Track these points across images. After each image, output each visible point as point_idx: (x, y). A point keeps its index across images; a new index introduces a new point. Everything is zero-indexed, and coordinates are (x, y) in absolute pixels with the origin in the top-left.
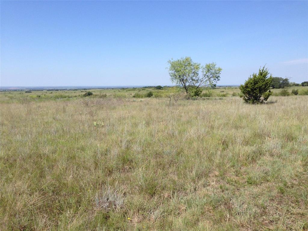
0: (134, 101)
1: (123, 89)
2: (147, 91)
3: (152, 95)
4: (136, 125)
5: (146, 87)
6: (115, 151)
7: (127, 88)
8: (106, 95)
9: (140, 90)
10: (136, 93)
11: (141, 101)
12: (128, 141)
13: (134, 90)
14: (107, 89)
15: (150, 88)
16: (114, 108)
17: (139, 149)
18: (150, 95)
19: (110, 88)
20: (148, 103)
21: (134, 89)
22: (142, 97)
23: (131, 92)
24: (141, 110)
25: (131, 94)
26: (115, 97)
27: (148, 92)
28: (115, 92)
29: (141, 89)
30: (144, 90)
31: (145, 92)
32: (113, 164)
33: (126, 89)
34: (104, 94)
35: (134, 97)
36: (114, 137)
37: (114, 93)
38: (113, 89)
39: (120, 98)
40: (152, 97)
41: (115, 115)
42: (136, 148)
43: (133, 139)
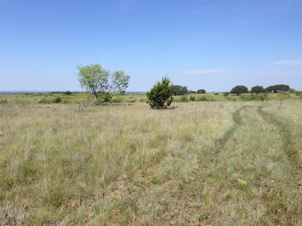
0: (40, 107)
1: (27, 94)
2: (55, 96)
3: (61, 101)
4: (41, 132)
5: (54, 93)
6: (16, 163)
7: (32, 94)
8: (6, 101)
9: (47, 96)
10: (42, 99)
11: (48, 107)
12: (31, 151)
13: (40, 96)
14: (8, 94)
15: (58, 94)
16: (16, 115)
17: (44, 158)
18: (58, 100)
19: (11, 93)
20: (56, 110)
21: (40, 94)
22: (49, 103)
23: (37, 97)
24: (48, 117)
25: (37, 100)
26: (17, 102)
27: (56, 98)
28: (17, 97)
29: (48, 95)
30: (52, 95)
31: (53, 98)
33: (31, 94)
34: (4, 99)
35: (40, 102)
36: (15, 147)
37: (16, 99)
38: (15, 94)
39: (23, 104)
40: (60, 102)
41: (17, 122)
42: (41, 157)
43: (38, 148)
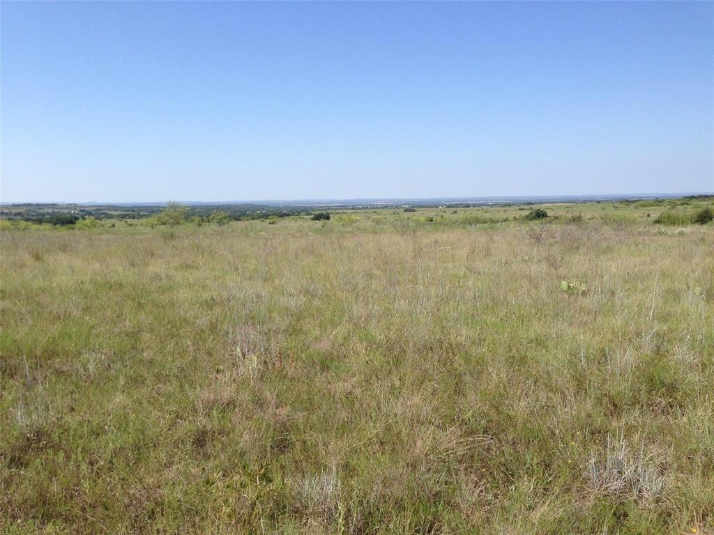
0: (661, 233)
1: (627, 202)
2: (696, 207)
3: (711, 219)
4: (674, 295)
5: (692, 197)
7: (639, 201)
8: (580, 217)
9: (676, 205)
10: (662, 214)
11: (681, 234)
12: (658, 335)
13: (658, 205)
14: (585, 201)
15: (705, 201)
16: (608, 250)
17: (690, 358)
18: (705, 217)
19: (590, 201)
20: (703, 239)
21: (658, 202)
22: (683, 223)
23: (650, 210)
24: (686, 257)
25: (649, 215)
26: (605, 221)
27: (700, 210)
28: (603, 209)
29: (678, 203)
30: (687, 204)
31: (691, 211)
32: (621, 387)
33: (636, 201)
34: (576, 214)
35: (658, 222)
36: (617, 322)
37: (603, 213)
38: (599, 202)
39: (620, 224)
40: (710, 222)
41: (614, 267)
42: (681, 353)
43: (671, 330)
